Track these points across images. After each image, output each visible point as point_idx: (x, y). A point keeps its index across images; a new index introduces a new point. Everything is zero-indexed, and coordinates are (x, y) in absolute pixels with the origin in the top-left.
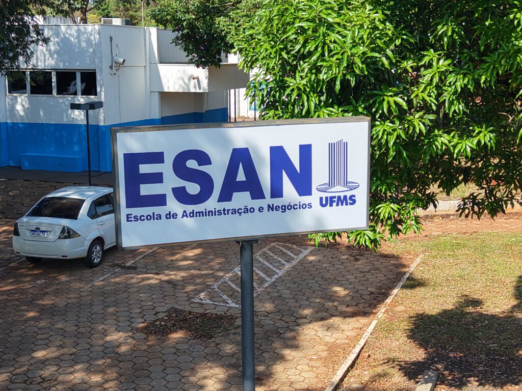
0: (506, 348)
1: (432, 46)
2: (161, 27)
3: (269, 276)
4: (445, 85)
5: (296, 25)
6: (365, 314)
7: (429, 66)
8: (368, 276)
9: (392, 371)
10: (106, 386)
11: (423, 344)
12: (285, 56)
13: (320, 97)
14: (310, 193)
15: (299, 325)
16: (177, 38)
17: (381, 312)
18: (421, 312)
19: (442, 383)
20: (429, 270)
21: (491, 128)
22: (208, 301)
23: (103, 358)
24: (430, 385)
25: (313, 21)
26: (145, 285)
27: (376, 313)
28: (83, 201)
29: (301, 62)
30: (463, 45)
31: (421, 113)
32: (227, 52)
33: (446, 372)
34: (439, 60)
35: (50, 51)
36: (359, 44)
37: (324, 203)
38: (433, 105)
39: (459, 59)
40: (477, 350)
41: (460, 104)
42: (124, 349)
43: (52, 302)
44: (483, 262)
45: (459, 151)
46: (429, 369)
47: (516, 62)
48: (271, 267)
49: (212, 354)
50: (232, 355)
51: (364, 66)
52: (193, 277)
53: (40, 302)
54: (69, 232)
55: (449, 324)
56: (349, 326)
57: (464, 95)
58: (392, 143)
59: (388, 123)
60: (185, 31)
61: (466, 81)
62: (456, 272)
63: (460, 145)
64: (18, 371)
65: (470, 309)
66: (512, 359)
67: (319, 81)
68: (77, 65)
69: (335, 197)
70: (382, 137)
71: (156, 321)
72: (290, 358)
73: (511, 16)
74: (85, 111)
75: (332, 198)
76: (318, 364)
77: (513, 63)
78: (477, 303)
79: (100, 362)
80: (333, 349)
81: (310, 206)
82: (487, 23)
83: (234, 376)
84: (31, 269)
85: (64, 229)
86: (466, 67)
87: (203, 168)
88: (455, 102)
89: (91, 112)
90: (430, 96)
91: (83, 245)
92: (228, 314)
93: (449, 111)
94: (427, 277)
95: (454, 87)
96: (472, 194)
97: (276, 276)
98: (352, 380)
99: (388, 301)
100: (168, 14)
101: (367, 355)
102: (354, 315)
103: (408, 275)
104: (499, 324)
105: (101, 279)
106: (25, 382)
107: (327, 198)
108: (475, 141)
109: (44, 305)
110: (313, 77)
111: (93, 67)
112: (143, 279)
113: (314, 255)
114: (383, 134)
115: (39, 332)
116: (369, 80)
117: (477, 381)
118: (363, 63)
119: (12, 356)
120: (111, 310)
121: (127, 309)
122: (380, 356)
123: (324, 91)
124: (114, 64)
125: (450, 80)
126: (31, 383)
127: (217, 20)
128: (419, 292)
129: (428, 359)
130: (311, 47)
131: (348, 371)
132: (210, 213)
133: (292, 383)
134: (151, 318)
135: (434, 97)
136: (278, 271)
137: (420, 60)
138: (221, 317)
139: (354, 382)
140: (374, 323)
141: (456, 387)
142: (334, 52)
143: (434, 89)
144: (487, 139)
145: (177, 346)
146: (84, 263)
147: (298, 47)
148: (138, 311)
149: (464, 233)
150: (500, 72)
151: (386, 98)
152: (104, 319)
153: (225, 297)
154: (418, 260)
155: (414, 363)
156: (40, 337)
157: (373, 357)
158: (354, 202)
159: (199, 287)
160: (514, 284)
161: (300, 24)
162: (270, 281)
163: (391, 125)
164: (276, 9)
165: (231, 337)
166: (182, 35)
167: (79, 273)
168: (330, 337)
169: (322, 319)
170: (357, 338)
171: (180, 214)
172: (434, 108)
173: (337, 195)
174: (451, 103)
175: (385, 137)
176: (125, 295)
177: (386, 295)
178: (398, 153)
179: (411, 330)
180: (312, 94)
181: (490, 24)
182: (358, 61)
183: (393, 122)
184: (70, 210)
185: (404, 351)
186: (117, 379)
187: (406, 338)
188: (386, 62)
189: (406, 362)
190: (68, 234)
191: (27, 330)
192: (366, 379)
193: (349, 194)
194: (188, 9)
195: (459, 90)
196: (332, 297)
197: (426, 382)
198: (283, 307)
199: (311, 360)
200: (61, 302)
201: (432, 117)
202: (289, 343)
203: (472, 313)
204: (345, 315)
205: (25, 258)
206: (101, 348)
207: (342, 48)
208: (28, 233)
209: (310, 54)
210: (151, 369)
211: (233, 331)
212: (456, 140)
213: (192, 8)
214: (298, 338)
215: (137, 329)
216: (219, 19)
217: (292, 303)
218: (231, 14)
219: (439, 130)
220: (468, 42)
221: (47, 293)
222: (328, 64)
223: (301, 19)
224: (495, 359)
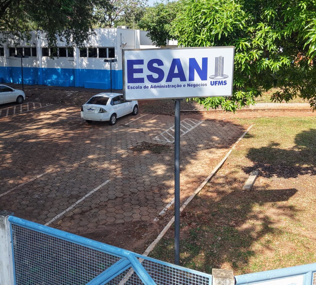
0: (290, 163)
1: (262, 21)
2: (142, 29)
3: (184, 131)
4: (267, 38)
5: (202, 11)
6: (226, 147)
7: (261, 29)
8: (228, 132)
9: (238, 170)
10: (117, 170)
11: (253, 160)
12: (196, 26)
13: (211, 43)
14: (206, 79)
15: (197, 151)
16: (148, 34)
17: (234, 147)
18: (252, 147)
19: (261, 176)
20: (255, 131)
21: (288, 57)
22: (159, 140)
23: (116, 159)
24: (255, 176)
25: (209, 9)
26: (133, 133)
27: (231, 147)
28: (109, 98)
29: (203, 28)
30: (276, 19)
31: (256, 50)
32: (169, 39)
33: (263, 172)
34: (265, 27)
35: (97, 40)
36: (229, 18)
37: (212, 84)
38: (262, 46)
39: (274, 26)
40: (277, 163)
41: (274, 46)
42: (124, 156)
43: (96, 137)
44: (280, 128)
45: (274, 67)
46: (255, 170)
47: (301, 25)
48: (185, 127)
49: (160, 160)
50: (169, 161)
51: (232, 28)
52: (152, 130)
53: (91, 137)
54: (103, 110)
55: (264, 153)
56: (220, 152)
57: (276, 42)
58: (243, 62)
59: (241, 54)
60: (152, 31)
61: (277, 35)
62: (268, 132)
63: (274, 65)
64: (82, 162)
65: (274, 147)
66: (293, 168)
67: (211, 35)
68: (108, 45)
69: (217, 81)
70: (239, 60)
71: (137, 146)
72: (193, 163)
73: (300, 5)
74: (110, 63)
75: (216, 82)
76: (206, 166)
77: (300, 26)
78: (277, 144)
79: (115, 161)
80: (212, 160)
81: (206, 85)
82: (288, 9)
83: (170, 168)
84: (88, 125)
85: (101, 109)
86: (277, 29)
87: (160, 67)
88: (272, 45)
89: (113, 63)
90: (261, 43)
91: (108, 116)
92: (167, 145)
93: (269, 49)
94: (254, 133)
95: (272, 38)
96: (278, 92)
97: (188, 131)
98: (220, 173)
99: (237, 142)
100: (145, 24)
101: (227, 163)
102: (221, 148)
103: (246, 133)
104: (287, 153)
105: (115, 129)
106: (85, 167)
107: (214, 82)
108: (281, 63)
109: (92, 138)
110: (209, 33)
111: (113, 46)
112: (132, 130)
113: (204, 124)
114: (239, 59)
115: (90, 148)
116: (234, 34)
117: (277, 176)
118: (231, 27)
119: (80, 157)
120: (119, 141)
121: (125, 141)
122: (233, 164)
123: (213, 40)
124: (122, 45)
125: (270, 35)
126: (87, 167)
127: (165, 25)
128: (251, 140)
129: (254, 166)
130: (208, 20)
131: (219, 169)
132: (162, 87)
133: (194, 173)
134: (135, 145)
135: (262, 43)
136: (188, 129)
137: (256, 27)
138: (164, 146)
139: (221, 174)
140: (231, 151)
141: (267, 177)
142: (218, 22)
143: (262, 40)
144: (287, 62)
145: (145, 156)
146: (108, 123)
147: (202, 21)
148: (130, 142)
149: (271, 117)
150: (294, 30)
151: (241, 43)
152: (116, 145)
153: (166, 138)
154: (251, 127)
155: (248, 168)
156: (91, 150)
157: (230, 164)
158: (226, 84)
159: (155, 134)
160: (294, 137)
161: (203, 11)
162: (185, 133)
163: (243, 54)
164: (193, 5)
165: (168, 153)
166: (150, 32)
167: (106, 127)
168: (211, 156)
169: (208, 149)
170: (223, 156)
171: (150, 87)
172: (262, 48)
173: (218, 80)
174: (270, 45)
175: (240, 60)
176: (125, 136)
177: (236, 140)
178: (246, 67)
179: (247, 154)
180: (207, 42)
181: (289, 9)
182: (229, 25)
183: (244, 53)
184: (103, 102)
185: (244, 162)
186: (121, 167)
187: (245, 157)
188: (241, 27)
189: (245, 167)
190: (102, 111)
191: (86, 147)
192: (227, 172)
193: (224, 80)
194: (153, 21)
195: (274, 39)
196: (212, 141)
197: (254, 175)
198: (191, 143)
199: (203, 164)
200: (99, 138)
201: (261, 52)
202: (193, 157)
203: (274, 149)
204: (218, 148)
205: (85, 121)
206: (115, 155)
207: (222, 20)
208: (87, 110)
209: (207, 23)
210: (135, 164)
211: (169, 151)
212: (272, 63)
213: (155, 21)
214: (197, 155)
215: (130, 149)
216: (166, 25)
217: (194, 142)
218: (171, 23)
219: (264, 58)
220: (279, 18)
221: (94, 134)
222: (216, 27)
223: (204, 9)
224: (285, 167)
